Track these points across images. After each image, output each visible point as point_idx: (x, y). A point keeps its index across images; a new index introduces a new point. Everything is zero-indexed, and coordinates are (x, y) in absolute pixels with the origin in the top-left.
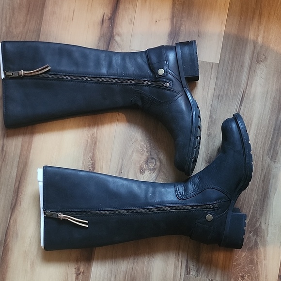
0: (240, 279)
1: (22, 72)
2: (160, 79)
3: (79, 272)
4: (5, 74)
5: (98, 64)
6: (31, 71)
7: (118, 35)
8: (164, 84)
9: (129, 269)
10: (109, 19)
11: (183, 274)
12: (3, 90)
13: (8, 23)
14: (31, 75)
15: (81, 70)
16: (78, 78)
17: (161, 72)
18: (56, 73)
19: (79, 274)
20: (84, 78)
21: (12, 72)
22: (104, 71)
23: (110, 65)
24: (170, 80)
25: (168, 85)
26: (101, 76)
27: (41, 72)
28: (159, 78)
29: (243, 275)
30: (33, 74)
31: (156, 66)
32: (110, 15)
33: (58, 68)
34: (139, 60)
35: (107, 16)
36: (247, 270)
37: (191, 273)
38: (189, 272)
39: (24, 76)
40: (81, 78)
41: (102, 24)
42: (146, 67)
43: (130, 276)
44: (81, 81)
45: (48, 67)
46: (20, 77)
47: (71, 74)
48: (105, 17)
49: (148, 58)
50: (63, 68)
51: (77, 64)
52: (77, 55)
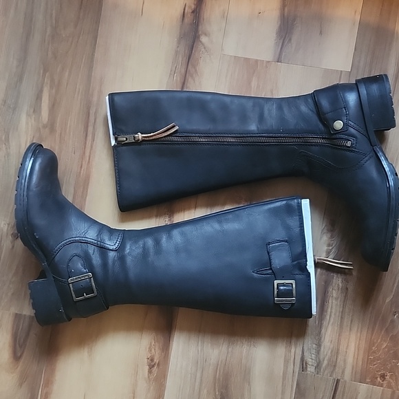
0: (379, 379)
1: (140, 136)
2: (338, 136)
3: (153, 364)
4: (116, 139)
5: (244, 118)
6: (152, 134)
7: (206, 35)
8: (344, 143)
9: (222, 361)
10: (193, 12)
11: (297, 370)
12: (114, 161)
13: (54, 22)
14: (151, 138)
15: (221, 127)
16: (217, 139)
17: (339, 125)
18: (185, 134)
19: (153, 366)
20: (225, 139)
21: (126, 136)
22: (253, 127)
23: (261, 118)
24: (353, 136)
25: (349, 144)
26: (249, 134)
27: (166, 134)
28: (335, 134)
29: (384, 374)
30: (154, 137)
31: (329, 116)
32: (193, 7)
33: (189, 127)
34: (304, 108)
35: (190, 7)
36: (389, 366)
37: (309, 369)
38: (306, 368)
39: (143, 140)
40: (221, 139)
41: (183, 20)
42: (315, 118)
43: (222, 371)
44: (222, 144)
45: (174, 127)
46: (137, 143)
47: (206, 134)
48: (186, 9)
49: (317, 105)
50: (195, 127)
51: (213, 120)
52: (213, 106)
